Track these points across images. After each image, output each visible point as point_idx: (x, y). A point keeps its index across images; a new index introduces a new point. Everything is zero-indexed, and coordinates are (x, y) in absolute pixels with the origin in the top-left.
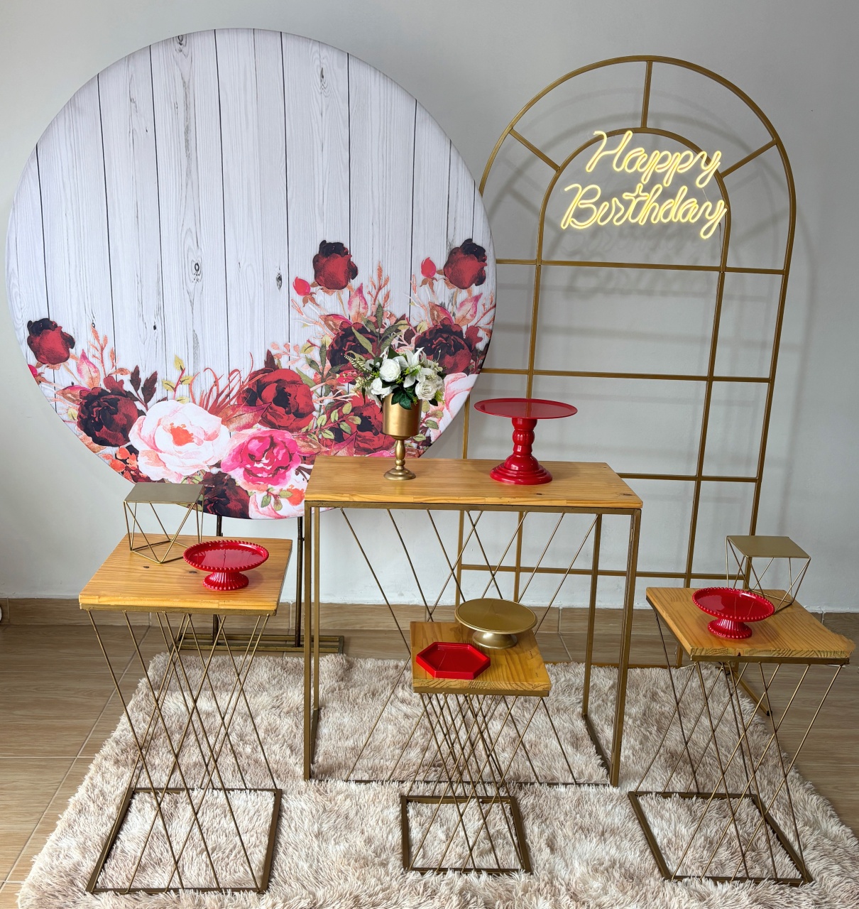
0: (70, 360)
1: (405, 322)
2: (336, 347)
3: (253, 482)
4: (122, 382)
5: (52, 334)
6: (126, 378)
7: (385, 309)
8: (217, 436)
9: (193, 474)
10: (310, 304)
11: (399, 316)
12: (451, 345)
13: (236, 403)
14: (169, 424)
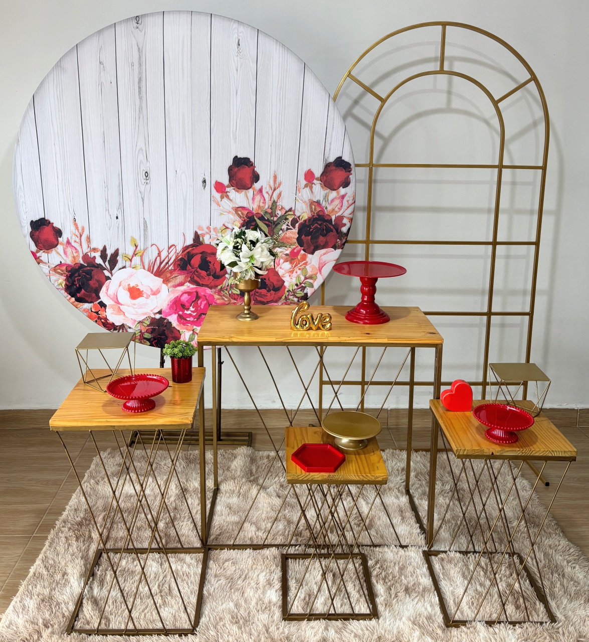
0: (59, 246)
1: (292, 213)
3: (184, 324)
4: (95, 257)
5: (47, 229)
6: (97, 255)
7: (278, 204)
8: (159, 292)
9: (143, 320)
10: (225, 199)
11: (287, 208)
12: (323, 229)
13: (173, 268)
14: (127, 285)
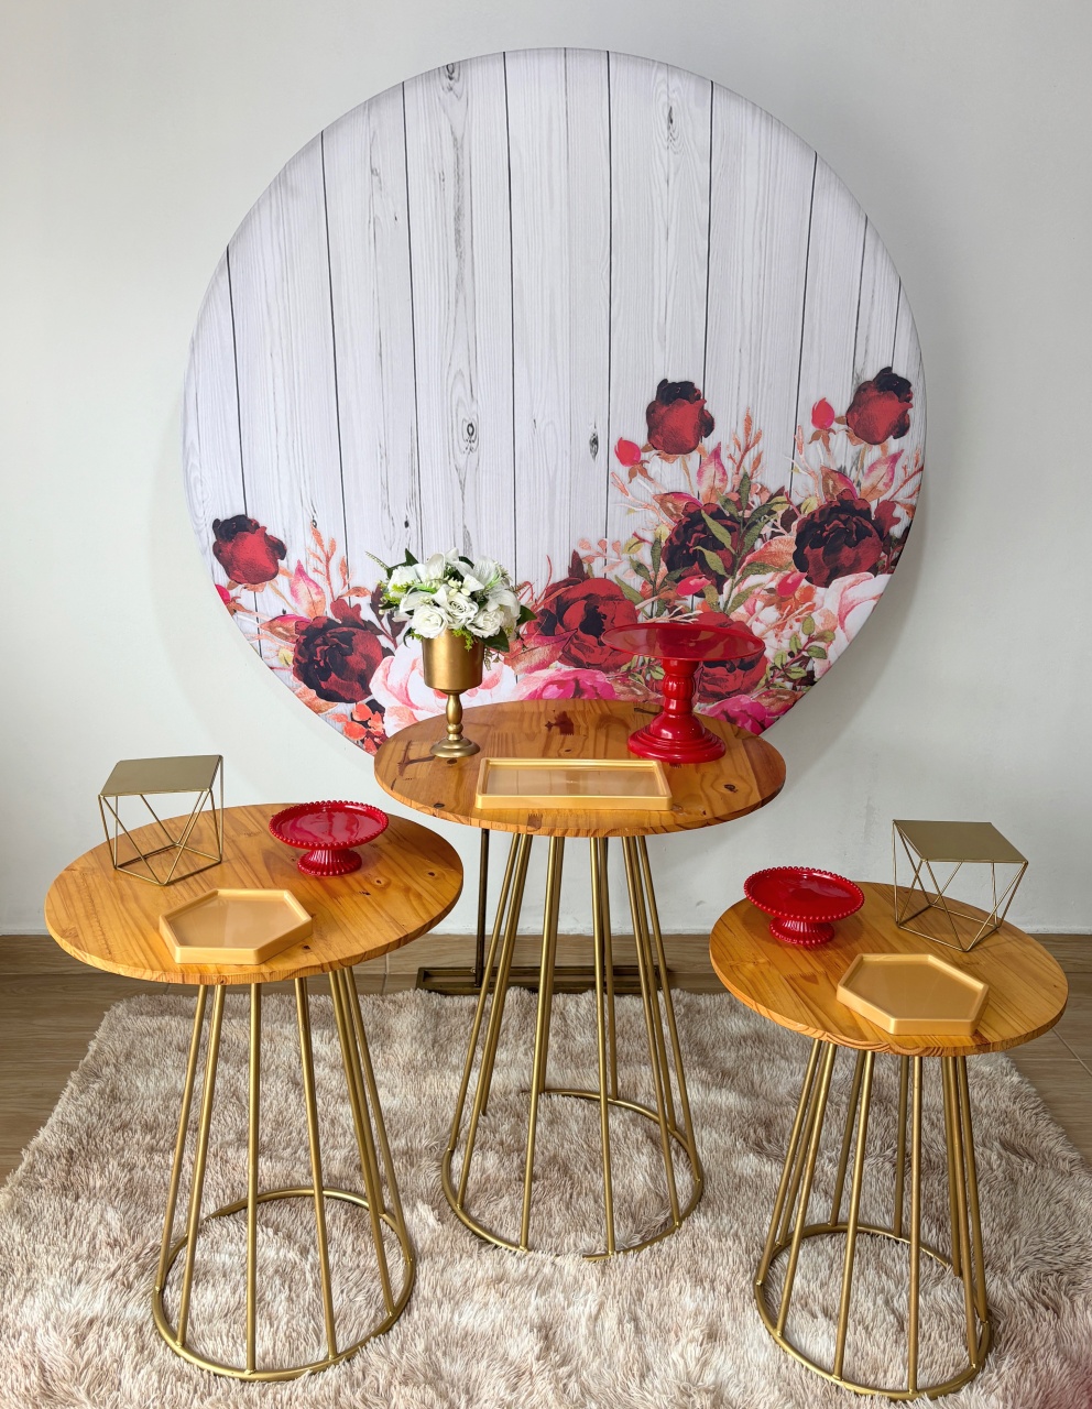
0: (279, 578)
1: (783, 498)
2: (676, 542)
4: (358, 607)
5: (251, 539)
6: (364, 602)
7: (753, 480)
8: (497, 681)
10: (639, 479)
11: (774, 489)
12: (851, 531)
13: (525, 632)
